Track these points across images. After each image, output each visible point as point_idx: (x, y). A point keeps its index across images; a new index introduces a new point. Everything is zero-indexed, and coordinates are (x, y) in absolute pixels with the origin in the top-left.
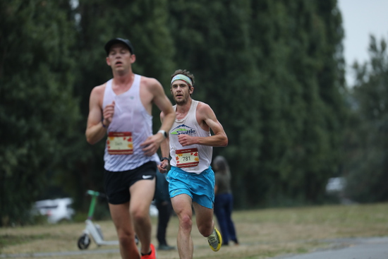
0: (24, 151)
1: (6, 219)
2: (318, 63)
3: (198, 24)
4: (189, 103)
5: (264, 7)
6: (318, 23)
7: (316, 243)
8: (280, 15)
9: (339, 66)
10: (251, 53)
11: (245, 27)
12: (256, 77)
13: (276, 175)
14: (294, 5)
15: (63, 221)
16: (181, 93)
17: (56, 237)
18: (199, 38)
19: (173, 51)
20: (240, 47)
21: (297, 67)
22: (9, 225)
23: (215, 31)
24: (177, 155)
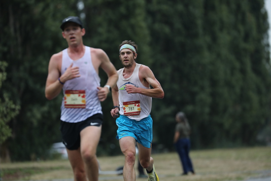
0: (45, 109)
1: (33, 156)
2: (250, 47)
3: (167, 20)
4: (133, 66)
5: (213, 8)
6: (251, 19)
7: (249, 173)
8: (224, 13)
9: (266, 49)
10: (203, 40)
11: (199, 22)
12: (207, 57)
13: (221, 125)
14: (233, 6)
16: (128, 59)
17: (67, 169)
18: (167, 30)
19: (148, 39)
20: (195, 36)
21: (235, 50)
22: (35, 160)
23: (178, 25)
24: (124, 106)
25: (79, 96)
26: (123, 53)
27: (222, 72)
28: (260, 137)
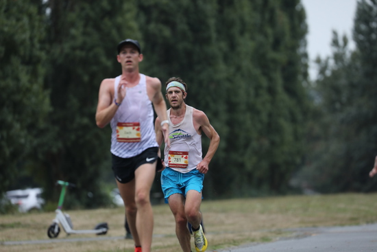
2: (281, 57)
3: (166, 19)
6: (282, 19)
7: (279, 232)
8: (245, 10)
9: (303, 60)
10: (217, 47)
11: (212, 22)
12: (222, 70)
13: (241, 165)
15: (33, 210)
17: (27, 226)
18: (167, 32)
20: (207, 41)
21: (261, 61)
23: (182, 26)
24: (169, 155)
25: (134, 129)
26: (171, 92)
27: (244, 91)
28: (294, 182)
